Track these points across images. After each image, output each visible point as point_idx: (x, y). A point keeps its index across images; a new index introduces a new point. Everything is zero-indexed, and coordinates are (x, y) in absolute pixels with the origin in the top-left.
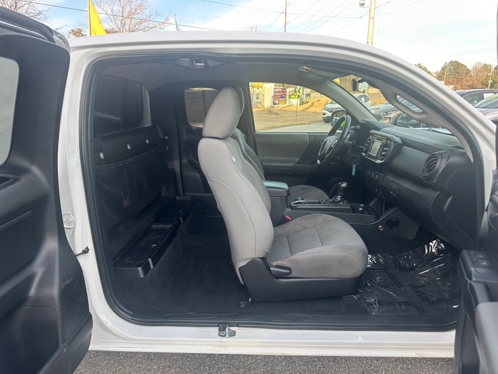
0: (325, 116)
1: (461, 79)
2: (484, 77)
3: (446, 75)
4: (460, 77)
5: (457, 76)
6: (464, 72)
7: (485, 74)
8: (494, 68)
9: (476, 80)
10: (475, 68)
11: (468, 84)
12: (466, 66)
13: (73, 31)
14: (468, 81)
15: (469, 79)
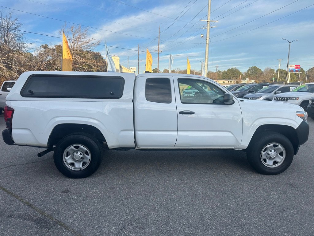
0: (184, 96)
1: (258, 77)
2: (271, 76)
3: (250, 74)
4: (258, 76)
5: (256, 75)
6: (260, 73)
7: (271, 74)
8: (276, 71)
9: (267, 77)
10: (265, 71)
11: (262, 80)
12: (261, 70)
13: (43, 46)
14: (262, 78)
15: (263, 77)
